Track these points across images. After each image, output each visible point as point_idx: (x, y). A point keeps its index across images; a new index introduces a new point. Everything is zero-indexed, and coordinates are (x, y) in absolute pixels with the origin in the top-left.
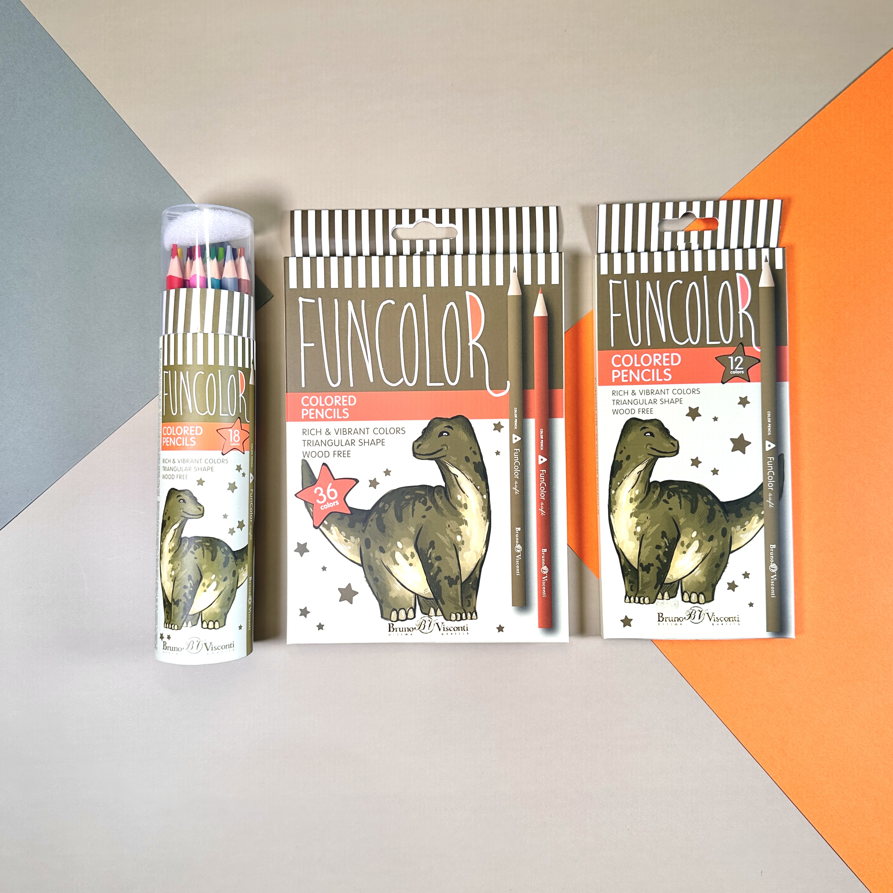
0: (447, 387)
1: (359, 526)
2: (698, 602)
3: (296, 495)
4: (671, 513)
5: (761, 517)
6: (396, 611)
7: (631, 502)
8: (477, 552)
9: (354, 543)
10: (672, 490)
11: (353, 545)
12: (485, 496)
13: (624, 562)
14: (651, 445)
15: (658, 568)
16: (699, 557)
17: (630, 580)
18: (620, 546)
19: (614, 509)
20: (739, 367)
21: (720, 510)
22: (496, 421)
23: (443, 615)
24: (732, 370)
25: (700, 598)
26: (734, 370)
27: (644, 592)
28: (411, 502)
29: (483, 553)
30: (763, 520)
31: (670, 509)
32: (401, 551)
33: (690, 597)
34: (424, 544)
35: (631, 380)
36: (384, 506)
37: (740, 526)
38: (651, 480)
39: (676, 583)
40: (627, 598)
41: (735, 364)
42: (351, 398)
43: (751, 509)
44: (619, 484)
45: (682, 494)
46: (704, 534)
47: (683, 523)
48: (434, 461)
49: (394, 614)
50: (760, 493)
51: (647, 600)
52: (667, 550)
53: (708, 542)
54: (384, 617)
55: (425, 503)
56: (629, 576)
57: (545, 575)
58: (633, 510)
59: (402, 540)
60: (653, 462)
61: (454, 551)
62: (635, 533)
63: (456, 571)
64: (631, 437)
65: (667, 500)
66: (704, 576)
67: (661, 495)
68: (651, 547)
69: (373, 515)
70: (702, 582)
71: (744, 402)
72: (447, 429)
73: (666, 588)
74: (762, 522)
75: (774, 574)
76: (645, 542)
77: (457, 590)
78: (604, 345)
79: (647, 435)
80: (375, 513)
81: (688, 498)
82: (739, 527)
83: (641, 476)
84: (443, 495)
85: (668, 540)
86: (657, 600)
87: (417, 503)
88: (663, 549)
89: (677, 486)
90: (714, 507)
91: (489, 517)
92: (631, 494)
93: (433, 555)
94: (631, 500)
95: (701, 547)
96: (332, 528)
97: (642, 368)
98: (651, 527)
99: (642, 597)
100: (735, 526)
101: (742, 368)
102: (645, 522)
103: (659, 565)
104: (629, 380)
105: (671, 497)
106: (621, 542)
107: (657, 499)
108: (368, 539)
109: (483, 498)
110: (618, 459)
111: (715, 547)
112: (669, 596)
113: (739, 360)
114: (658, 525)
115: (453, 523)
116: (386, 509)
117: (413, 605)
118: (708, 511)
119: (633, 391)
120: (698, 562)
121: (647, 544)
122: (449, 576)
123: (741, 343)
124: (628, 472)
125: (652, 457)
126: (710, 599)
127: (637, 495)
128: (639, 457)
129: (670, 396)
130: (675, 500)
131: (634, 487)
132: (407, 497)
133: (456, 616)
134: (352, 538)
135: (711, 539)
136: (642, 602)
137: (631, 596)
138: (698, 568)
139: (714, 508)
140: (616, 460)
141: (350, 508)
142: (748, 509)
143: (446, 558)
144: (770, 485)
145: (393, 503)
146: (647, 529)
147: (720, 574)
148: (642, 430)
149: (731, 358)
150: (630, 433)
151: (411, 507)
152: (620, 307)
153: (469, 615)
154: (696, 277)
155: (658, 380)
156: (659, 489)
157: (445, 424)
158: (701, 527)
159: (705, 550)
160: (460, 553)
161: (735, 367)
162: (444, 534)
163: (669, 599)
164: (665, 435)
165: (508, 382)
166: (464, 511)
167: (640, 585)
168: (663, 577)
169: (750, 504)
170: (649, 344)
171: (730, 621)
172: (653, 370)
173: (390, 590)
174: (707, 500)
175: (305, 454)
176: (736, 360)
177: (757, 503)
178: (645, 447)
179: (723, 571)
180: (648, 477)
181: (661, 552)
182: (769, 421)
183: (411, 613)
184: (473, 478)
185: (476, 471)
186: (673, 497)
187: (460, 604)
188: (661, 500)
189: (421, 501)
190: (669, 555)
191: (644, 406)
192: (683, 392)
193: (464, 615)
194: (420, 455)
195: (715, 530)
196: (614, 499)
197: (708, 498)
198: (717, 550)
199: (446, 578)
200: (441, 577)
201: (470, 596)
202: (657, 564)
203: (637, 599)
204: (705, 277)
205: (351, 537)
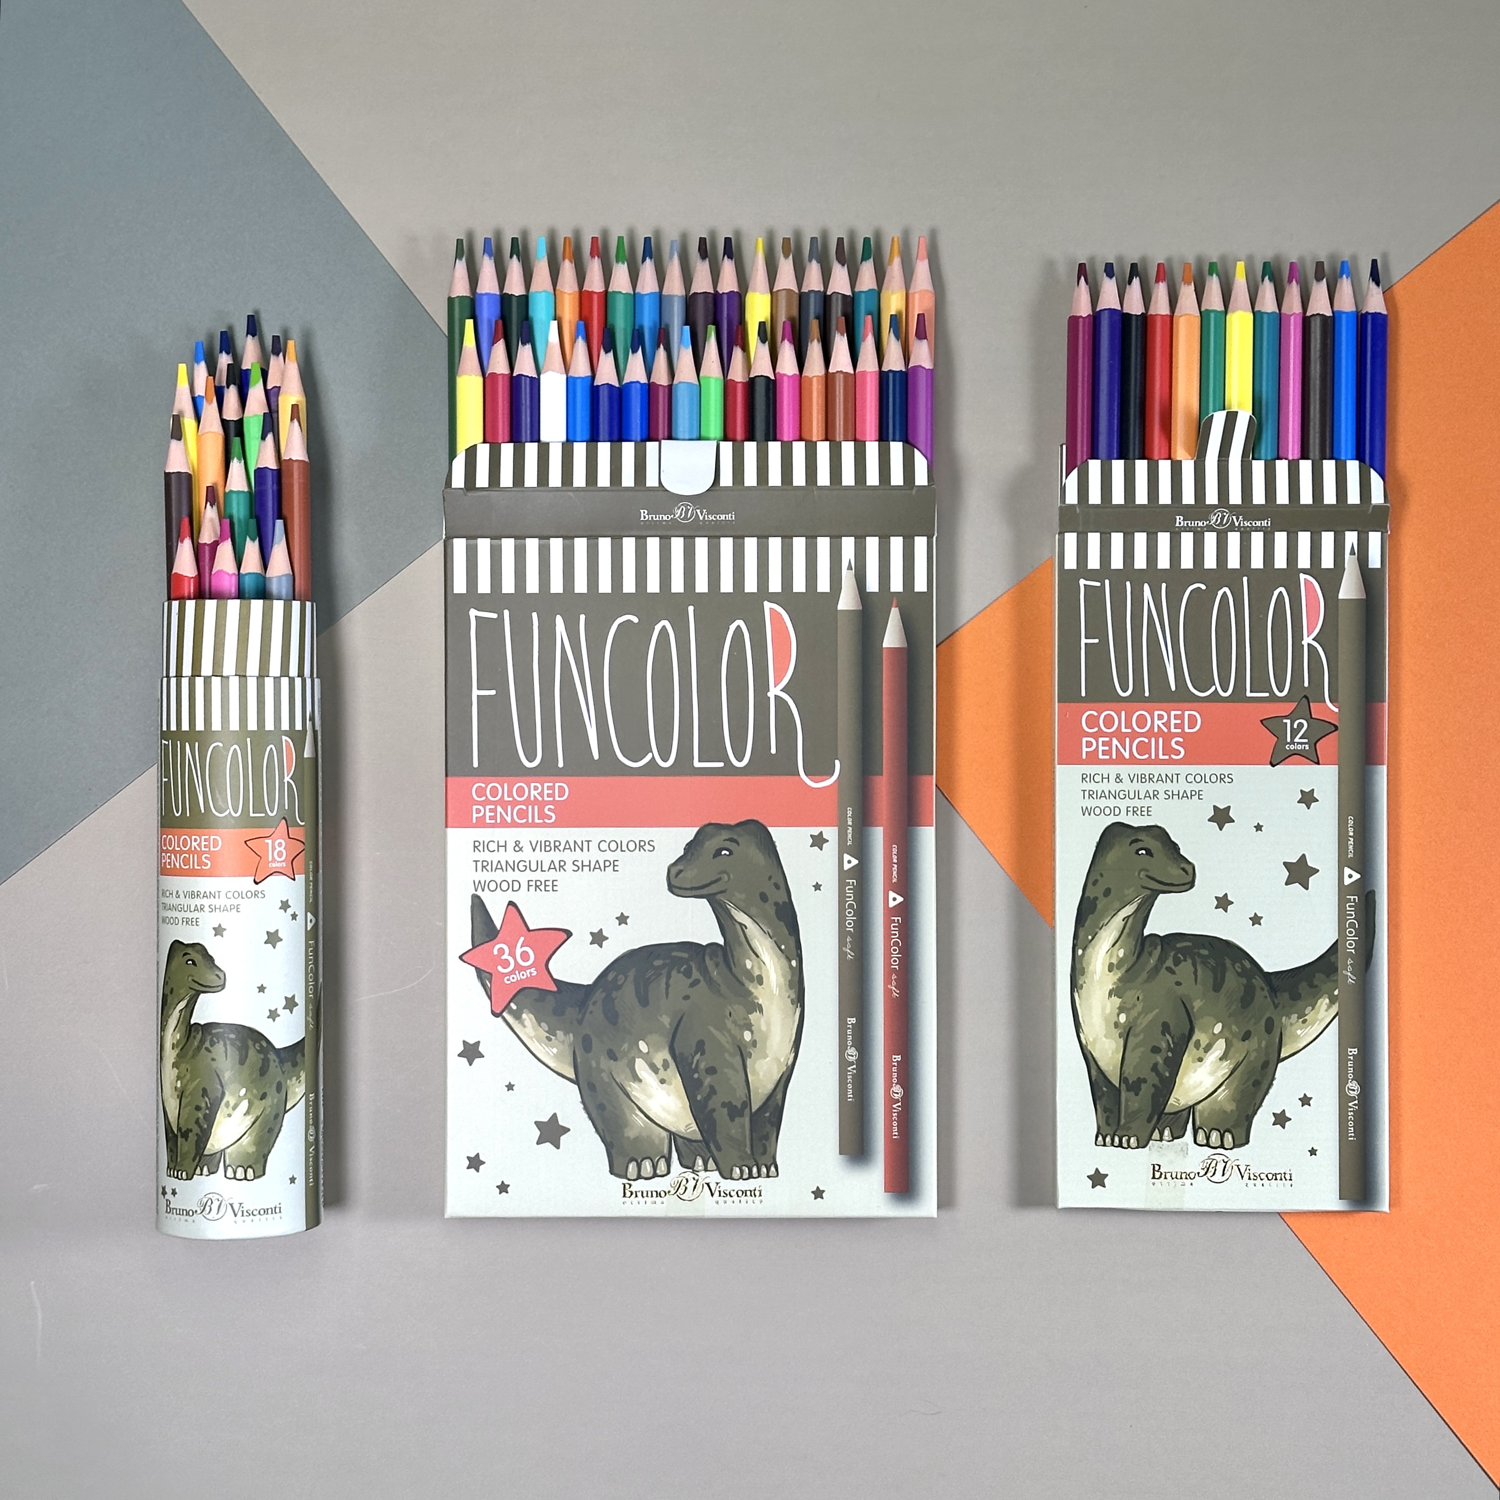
1: (571, 1012)
2: (1222, 1146)
3: (461, 957)
4: (1180, 990)
5: (1332, 1002)
6: (637, 1161)
7: (1110, 971)
9: (563, 1042)
10: (1179, 950)
11: (561, 1047)
12: (794, 963)
13: (1096, 1076)
14: (1147, 870)
15: (1154, 1085)
16: (1225, 1068)
17: (1105, 1107)
18: (1089, 1048)
19: (1081, 982)
20: (1300, 738)
21: (1264, 985)
22: (815, 831)
23: (718, 1169)
24: (1288, 743)
25: (1225, 1139)
26: (1292, 742)
27: (1129, 1128)
28: (664, 972)
29: (790, 1063)
30: (1337, 1004)
31: (1178, 984)
32: (647, 1057)
33: (1208, 1138)
35: (1114, 757)
36: (615, 979)
37: (1296, 1015)
38: (1146, 932)
39: (1185, 1113)
40: (1100, 1138)
41: (1294, 733)
42: (559, 786)
43: (1317, 986)
44: (1090, 937)
45: (1199, 957)
46: (1234, 1027)
47: (1200, 1008)
48: (705, 900)
49: (632, 1167)
50: (1333, 959)
51: (1133, 1140)
52: (1170, 1054)
53: (1241, 1043)
54: (615, 1171)
55: (688, 974)
56: (1104, 1099)
58: (1115, 983)
60: (1150, 900)
61: (739, 1058)
62: (1117, 1025)
63: (741, 1093)
64: (1112, 857)
65: (1173, 967)
66: (1234, 1100)
67: (1162, 960)
68: (1142, 1049)
70: (1229, 1111)
71: (1308, 798)
72: (728, 844)
73: (1167, 1121)
74: (1335, 1009)
75: (1353, 1099)
76: (1132, 1041)
77: (743, 1126)
78: (1068, 694)
79: (1140, 852)
80: (601, 990)
81: (1209, 965)
82: (1294, 1017)
83: (1128, 925)
84: (720, 959)
85: (1172, 1038)
86: (1151, 1142)
87: (674, 973)
88: (1164, 1054)
89: (1190, 944)
90: (1254, 981)
91: (799, 999)
92: (1111, 956)
93: (702, 1066)
94: (1111, 968)
95: (1230, 1050)
96: (524, 1016)
97: (1134, 736)
98: (1144, 1015)
99: (1125, 1136)
100: (1288, 1016)
101: (1306, 741)
102: (1134, 1006)
103: (1156, 1081)
104: (1111, 756)
105: (1180, 963)
106: (1091, 1040)
107: (1156, 966)
108: (588, 1035)
109: (790, 966)
110: (1090, 894)
111: (1254, 1050)
112: (1172, 1136)
113: (1301, 726)
114: (1157, 1010)
115: (738, 1010)
116: (620, 983)
117: (666, 1151)
118: (1243, 988)
119: (1118, 776)
120: (1222, 1076)
121: (1136, 1044)
122: (730, 1103)
123: (1305, 697)
124: (1107, 917)
125: (1148, 892)
126: (1243, 1140)
127: (1122, 959)
128: (1126, 892)
129: (1181, 786)
130: (1186, 967)
131: (1117, 944)
132: (657, 963)
133: (742, 1172)
135: (1246, 1036)
136: (1125, 1145)
137: (1106, 1136)
138: (1223, 1088)
139: (1252, 983)
140: (1086, 895)
141: (557, 982)
142: (1312, 986)
143: (726, 1070)
144: (1351, 944)
145: (632, 974)
146: (1136, 1018)
147: (1261, 1097)
148: (1132, 845)
149: (1288, 721)
150: (1111, 849)
151: (664, 980)
152: (1096, 627)
153: (764, 1170)
154: (1230, 578)
155: (1161, 757)
156: (1159, 948)
157: (725, 835)
158: (1229, 1016)
159: (1237, 1055)
160: (749, 1062)
161: (1293, 738)
162: (722, 1028)
163: (1172, 1140)
164: (1172, 853)
165: (837, 763)
167: (1123, 1114)
168: (1164, 1100)
169: (1314, 977)
170: (1147, 694)
171: (1276, 1179)
172: (1153, 740)
173: (626, 1126)
174: (1242, 970)
175: (477, 885)
176: (1295, 726)
177: (1328, 976)
178: (1137, 873)
179: (1267, 1093)
180: (1141, 927)
181: (1159, 1059)
182: (1351, 834)
185: (779, 919)
186: (1183, 963)
187: (748, 1151)
188: (1162, 967)
189: (682, 970)
190: (1174, 1065)
191: (1137, 803)
192: (1203, 778)
193: (755, 1170)
194: (680, 888)
195: (1253, 1021)
196: (1082, 964)
197: (1242, 965)
198: (1256, 1057)
199: (724, 1105)
200: (715, 1102)
201: (766, 1137)
202: (1153, 1079)
203: (1117, 1139)
204: (1245, 579)
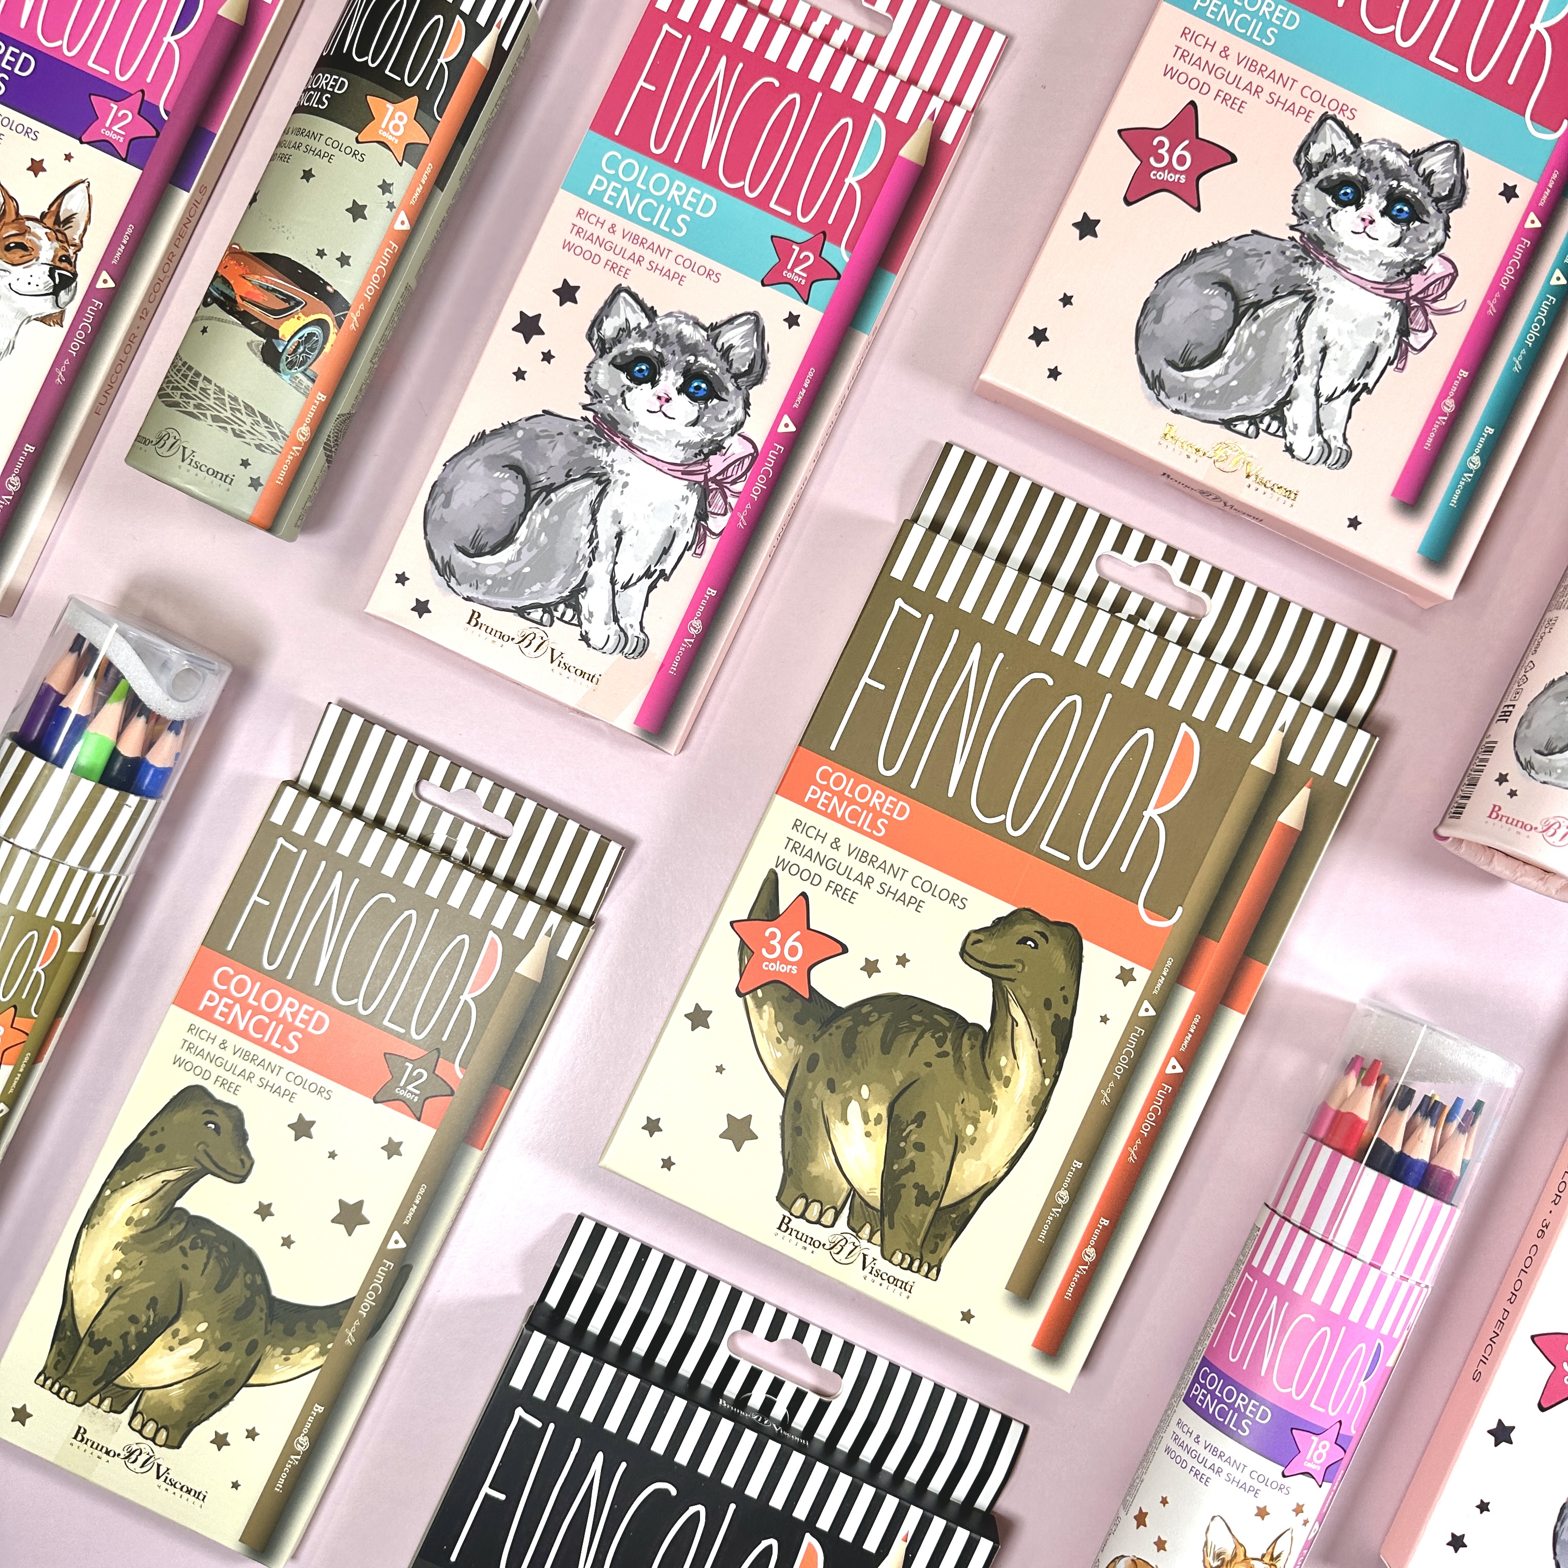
0: (1071, 867)
8: (988, 1168)
34: (906, 1112)
57: (1085, 1264)
59: (873, 1086)
69: (844, 1020)
134: (791, 1041)
166: (1000, 1087)
183: (830, 1214)
184: (1042, 1040)
205: (790, 1038)
